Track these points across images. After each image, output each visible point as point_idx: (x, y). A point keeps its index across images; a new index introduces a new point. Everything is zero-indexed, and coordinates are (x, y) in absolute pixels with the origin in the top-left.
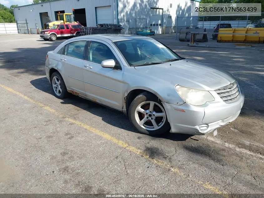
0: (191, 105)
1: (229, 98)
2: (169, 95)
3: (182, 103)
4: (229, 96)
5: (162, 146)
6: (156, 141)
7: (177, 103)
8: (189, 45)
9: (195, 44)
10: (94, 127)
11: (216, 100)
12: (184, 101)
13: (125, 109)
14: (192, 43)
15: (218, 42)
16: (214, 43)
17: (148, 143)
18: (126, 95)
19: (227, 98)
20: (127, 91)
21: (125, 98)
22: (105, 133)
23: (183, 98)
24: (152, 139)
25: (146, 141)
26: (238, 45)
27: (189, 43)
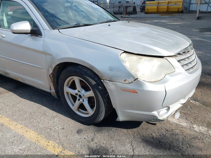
0: (145, 83)
1: (190, 66)
2: (111, 69)
3: (131, 80)
4: (190, 63)
5: (113, 142)
6: (103, 134)
7: (125, 81)
8: (122, 16)
9: (127, 16)
10: (16, 120)
11: (177, 71)
12: (134, 77)
13: (53, 91)
14: (125, 15)
15: (145, 13)
16: (143, 15)
17: (92, 140)
18: (51, 71)
19: (188, 65)
20: (51, 66)
21: (50, 75)
22: (30, 129)
23: (133, 72)
24: (98, 131)
25: (89, 136)
26: (163, 15)
27: (122, 15)
